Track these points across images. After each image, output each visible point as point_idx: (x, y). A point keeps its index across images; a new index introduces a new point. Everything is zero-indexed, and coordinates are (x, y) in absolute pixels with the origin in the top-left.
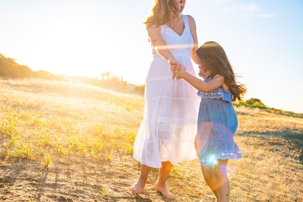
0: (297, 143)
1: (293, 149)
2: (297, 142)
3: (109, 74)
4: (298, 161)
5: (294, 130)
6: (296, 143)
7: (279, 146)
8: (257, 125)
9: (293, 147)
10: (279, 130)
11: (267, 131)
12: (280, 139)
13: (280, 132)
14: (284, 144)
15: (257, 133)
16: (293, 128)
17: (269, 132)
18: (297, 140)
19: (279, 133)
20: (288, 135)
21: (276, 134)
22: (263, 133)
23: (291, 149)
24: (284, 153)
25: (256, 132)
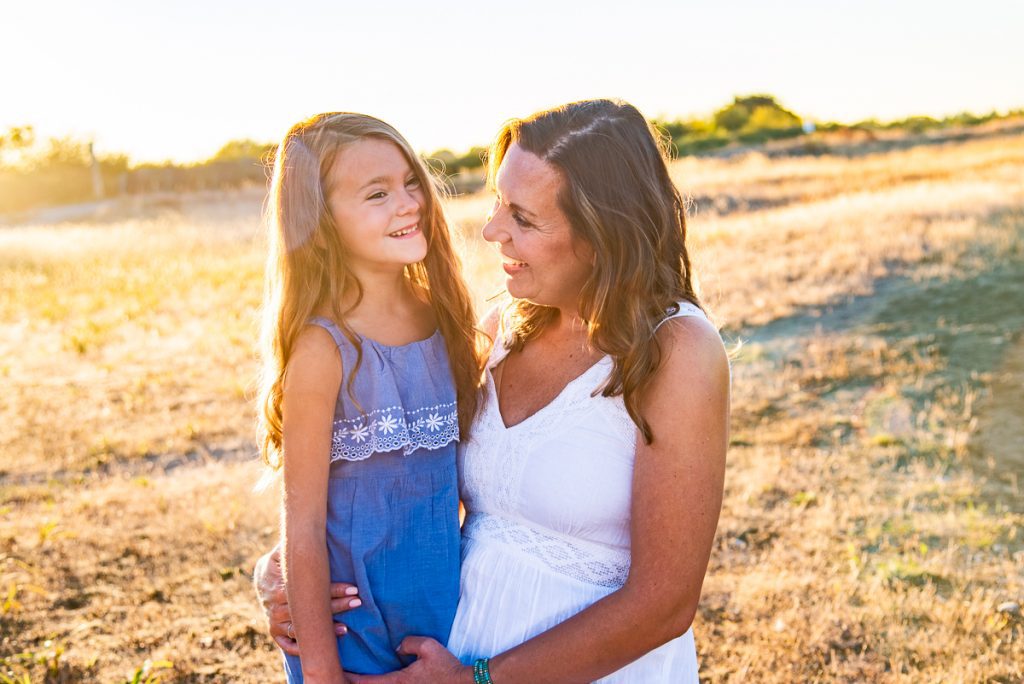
0: (945, 348)
1: (932, 396)
2: (949, 339)
3: (25, 136)
4: (965, 485)
5: (925, 261)
6: (943, 352)
7: (857, 391)
8: (744, 274)
9: (931, 384)
10: (854, 280)
11: (794, 305)
12: (860, 341)
13: (859, 298)
14: (885, 374)
15: (747, 333)
16: (916, 254)
17: (805, 307)
18: (948, 323)
19: (851, 301)
20: (896, 303)
21: (838, 314)
22: (777, 326)
23: (919, 400)
24: (884, 444)
25: (737, 326)
